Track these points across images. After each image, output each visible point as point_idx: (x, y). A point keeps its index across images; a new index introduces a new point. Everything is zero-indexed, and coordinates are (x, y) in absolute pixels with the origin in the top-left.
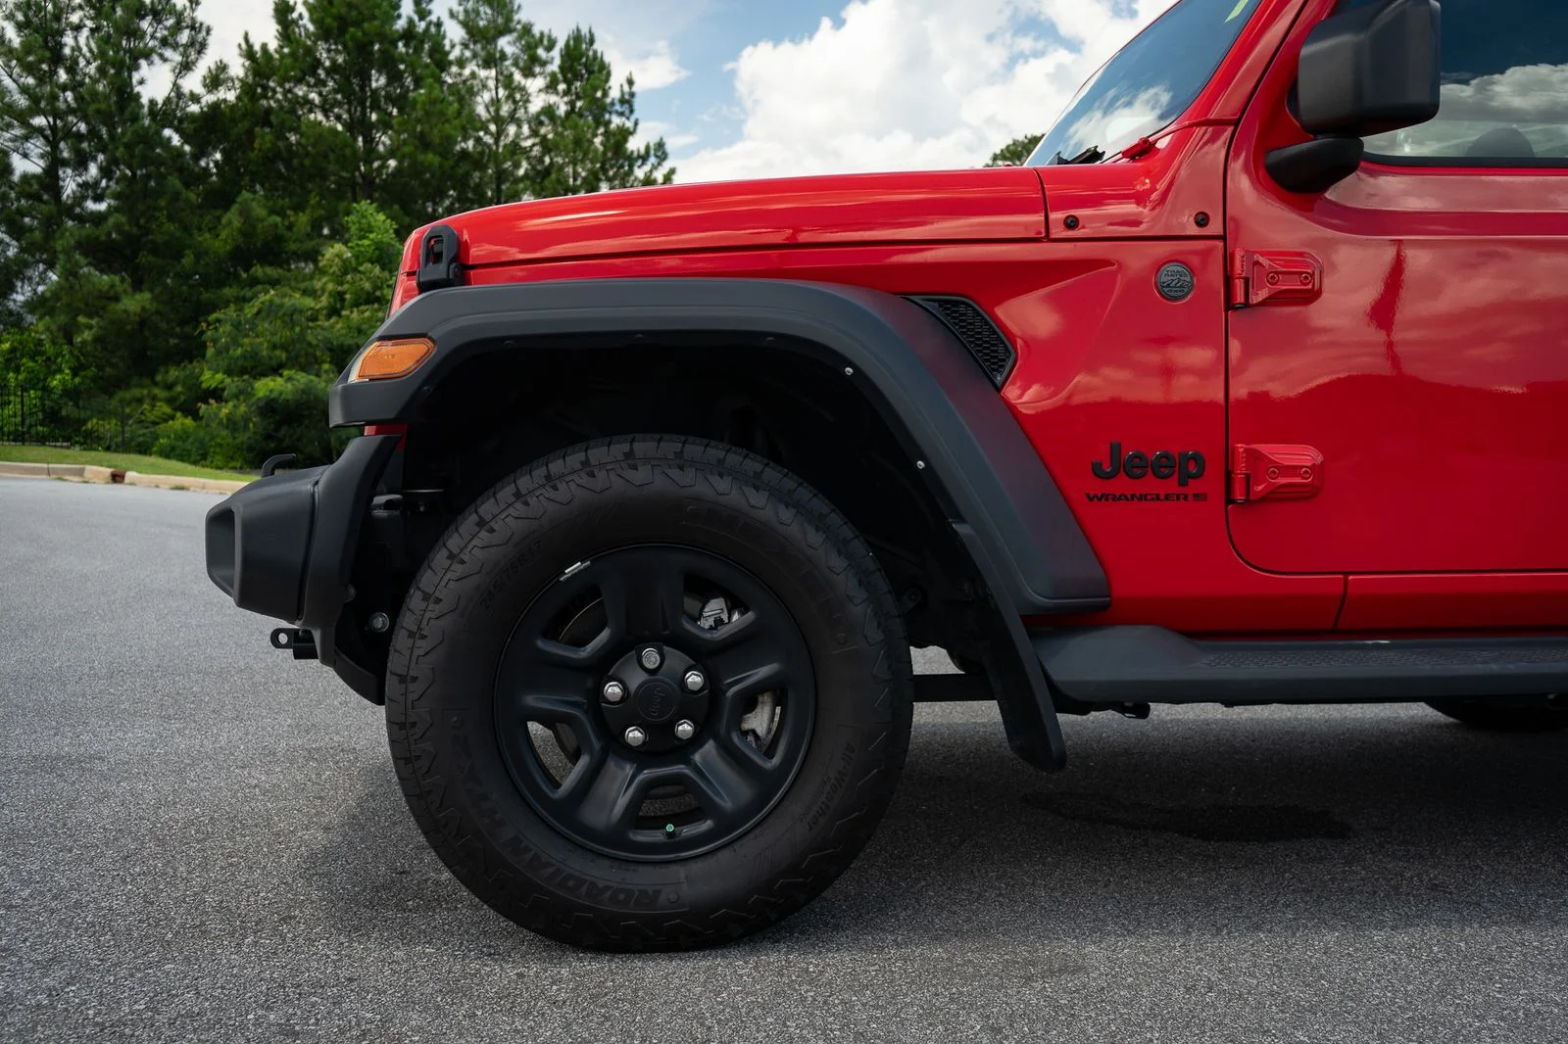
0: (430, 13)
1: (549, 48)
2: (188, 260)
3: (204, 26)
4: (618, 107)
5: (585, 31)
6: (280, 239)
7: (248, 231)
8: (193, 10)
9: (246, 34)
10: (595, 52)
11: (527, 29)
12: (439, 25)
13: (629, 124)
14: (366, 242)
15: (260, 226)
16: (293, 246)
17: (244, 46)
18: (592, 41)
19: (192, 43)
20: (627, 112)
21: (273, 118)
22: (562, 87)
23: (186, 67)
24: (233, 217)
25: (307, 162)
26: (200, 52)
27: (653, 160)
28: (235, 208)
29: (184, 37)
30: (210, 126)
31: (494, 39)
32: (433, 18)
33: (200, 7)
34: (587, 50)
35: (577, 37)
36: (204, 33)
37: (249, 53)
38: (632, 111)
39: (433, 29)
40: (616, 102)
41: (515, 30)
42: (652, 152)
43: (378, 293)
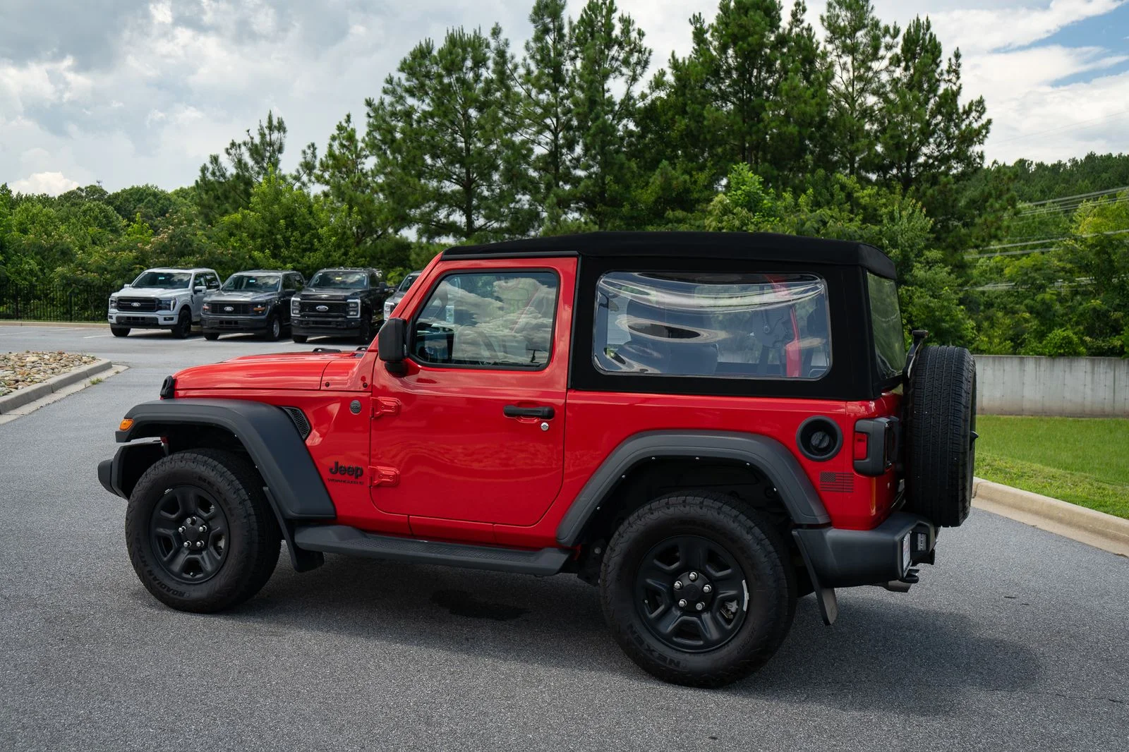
0: (802, 22)
1: (895, 36)
2: (626, 209)
3: (648, 50)
4: (946, 77)
5: (923, 19)
6: (687, 191)
7: (667, 186)
8: (640, 40)
9: (673, 53)
10: (931, 34)
11: (876, 25)
12: (809, 29)
13: (955, 88)
14: (739, 192)
15: (675, 182)
16: (696, 195)
17: (672, 61)
18: (928, 27)
19: (638, 63)
20: (954, 79)
21: (687, 108)
22: (903, 64)
23: (634, 79)
24: (656, 179)
25: (708, 137)
26: (644, 67)
27: (974, 114)
28: (658, 172)
29: (634, 59)
30: (649, 116)
31: (852, 35)
32: (805, 25)
33: (645, 37)
34: (925, 34)
35: (918, 25)
36: (647, 54)
37: (675, 65)
38: (958, 78)
39: (805, 33)
40: (944, 72)
41: (866, 26)
42: (974, 108)
43: (744, 228)
